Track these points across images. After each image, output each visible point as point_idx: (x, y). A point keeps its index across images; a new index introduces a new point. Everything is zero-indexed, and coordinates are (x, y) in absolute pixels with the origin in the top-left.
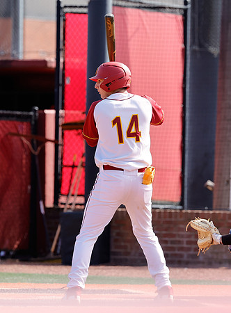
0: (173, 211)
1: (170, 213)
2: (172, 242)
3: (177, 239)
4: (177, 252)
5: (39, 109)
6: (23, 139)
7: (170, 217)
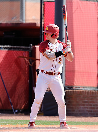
0: (94, 91)
1: (93, 92)
2: (94, 105)
3: (96, 104)
5: (33, 45)
6: (26, 59)
7: (93, 94)
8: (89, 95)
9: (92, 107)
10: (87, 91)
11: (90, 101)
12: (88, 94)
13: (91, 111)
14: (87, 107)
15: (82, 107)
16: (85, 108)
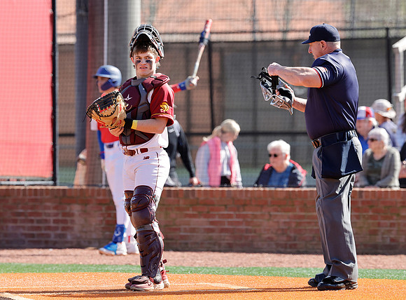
1: (35, 190)
2: (39, 221)
3: (44, 218)
4: (43, 232)
7: (36, 194)
8: (28, 197)
9: (35, 224)
10: (22, 188)
11: (29, 211)
12: (24, 194)
13: (33, 236)
14: (22, 225)
15: (11, 225)
16: (18, 227)
